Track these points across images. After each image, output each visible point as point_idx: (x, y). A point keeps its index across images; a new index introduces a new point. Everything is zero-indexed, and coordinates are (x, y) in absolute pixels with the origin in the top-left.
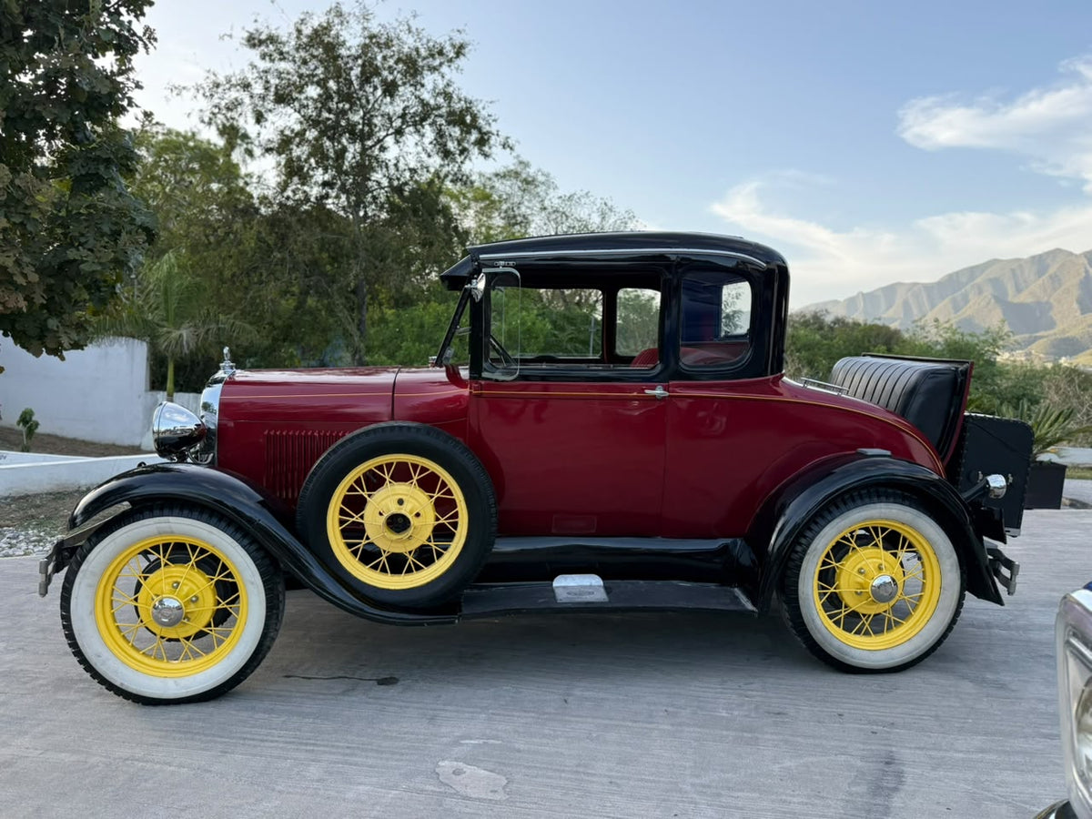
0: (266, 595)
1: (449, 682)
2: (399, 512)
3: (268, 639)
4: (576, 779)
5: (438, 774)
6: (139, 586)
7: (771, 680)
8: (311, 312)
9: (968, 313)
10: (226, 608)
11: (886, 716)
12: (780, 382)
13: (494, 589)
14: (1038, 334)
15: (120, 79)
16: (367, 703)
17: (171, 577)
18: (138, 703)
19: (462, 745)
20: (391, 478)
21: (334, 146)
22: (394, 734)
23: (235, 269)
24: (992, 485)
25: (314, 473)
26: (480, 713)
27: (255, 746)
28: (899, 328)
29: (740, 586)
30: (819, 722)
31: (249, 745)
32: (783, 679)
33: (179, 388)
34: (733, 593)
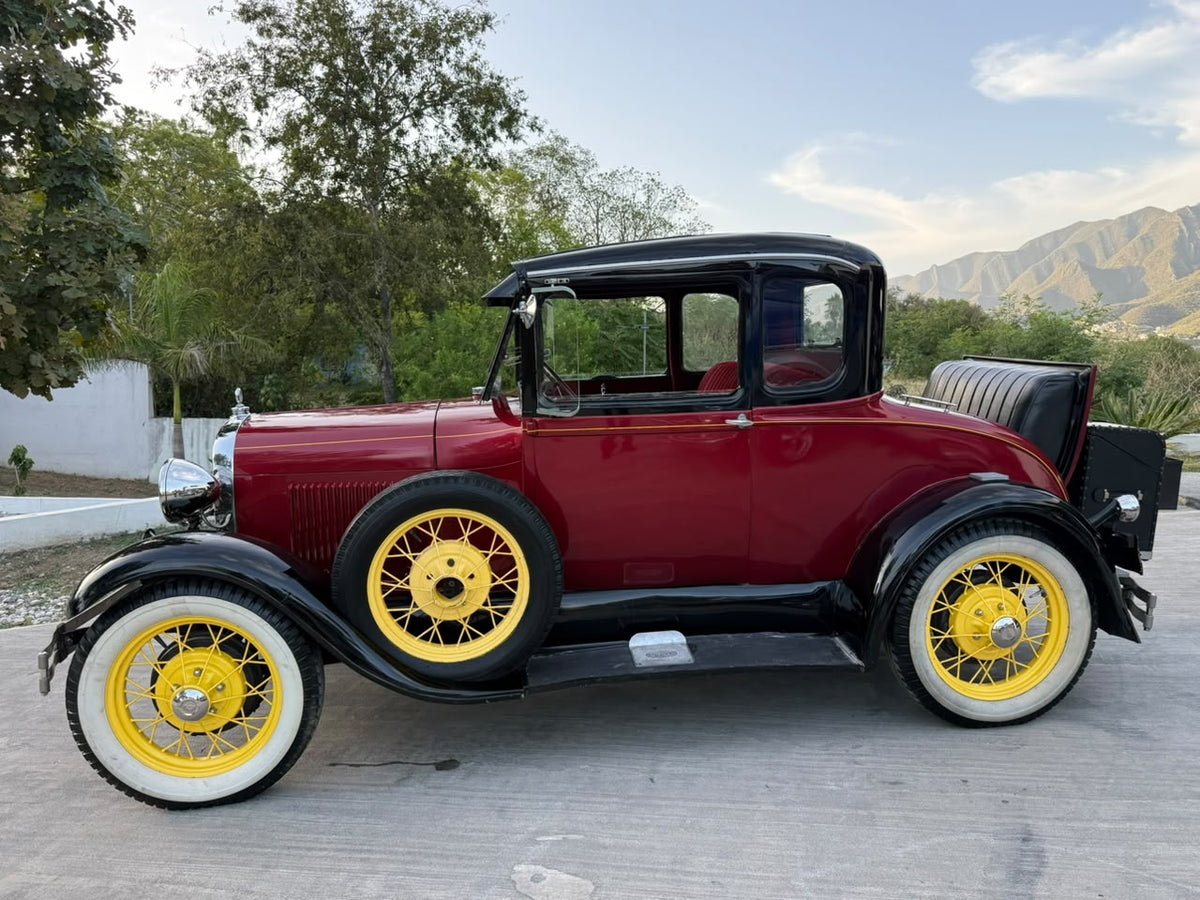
0: (303, 679)
1: (516, 763)
2: (450, 576)
3: (309, 728)
4: (672, 880)
5: (513, 882)
6: (155, 677)
7: (881, 741)
8: (332, 321)
9: (1053, 283)
10: (258, 695)
11: (1016, 780)
12: (880, 402)
13: (562, 653)
14: (1130, 303)
15: (93, 72)
16: (426, 794)
17: (193, 663)
18: (163, 808)
19: (538, 843)
20: (438, 536)
21: (345, 133)
22: (460, 833)
23: (242, 277)
24: (1123, 507)
25: (349, 536)
26: (556, 801)
27: (302, 857)
28: (978, 304)
29: (840, 635)
30: (942, 792)
31: (294, 856)
32: (897, 739)
33: (187, 412)
34: (833, 643)
